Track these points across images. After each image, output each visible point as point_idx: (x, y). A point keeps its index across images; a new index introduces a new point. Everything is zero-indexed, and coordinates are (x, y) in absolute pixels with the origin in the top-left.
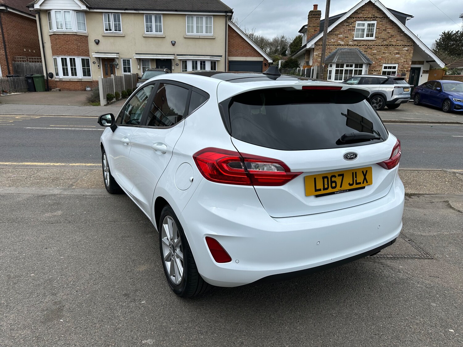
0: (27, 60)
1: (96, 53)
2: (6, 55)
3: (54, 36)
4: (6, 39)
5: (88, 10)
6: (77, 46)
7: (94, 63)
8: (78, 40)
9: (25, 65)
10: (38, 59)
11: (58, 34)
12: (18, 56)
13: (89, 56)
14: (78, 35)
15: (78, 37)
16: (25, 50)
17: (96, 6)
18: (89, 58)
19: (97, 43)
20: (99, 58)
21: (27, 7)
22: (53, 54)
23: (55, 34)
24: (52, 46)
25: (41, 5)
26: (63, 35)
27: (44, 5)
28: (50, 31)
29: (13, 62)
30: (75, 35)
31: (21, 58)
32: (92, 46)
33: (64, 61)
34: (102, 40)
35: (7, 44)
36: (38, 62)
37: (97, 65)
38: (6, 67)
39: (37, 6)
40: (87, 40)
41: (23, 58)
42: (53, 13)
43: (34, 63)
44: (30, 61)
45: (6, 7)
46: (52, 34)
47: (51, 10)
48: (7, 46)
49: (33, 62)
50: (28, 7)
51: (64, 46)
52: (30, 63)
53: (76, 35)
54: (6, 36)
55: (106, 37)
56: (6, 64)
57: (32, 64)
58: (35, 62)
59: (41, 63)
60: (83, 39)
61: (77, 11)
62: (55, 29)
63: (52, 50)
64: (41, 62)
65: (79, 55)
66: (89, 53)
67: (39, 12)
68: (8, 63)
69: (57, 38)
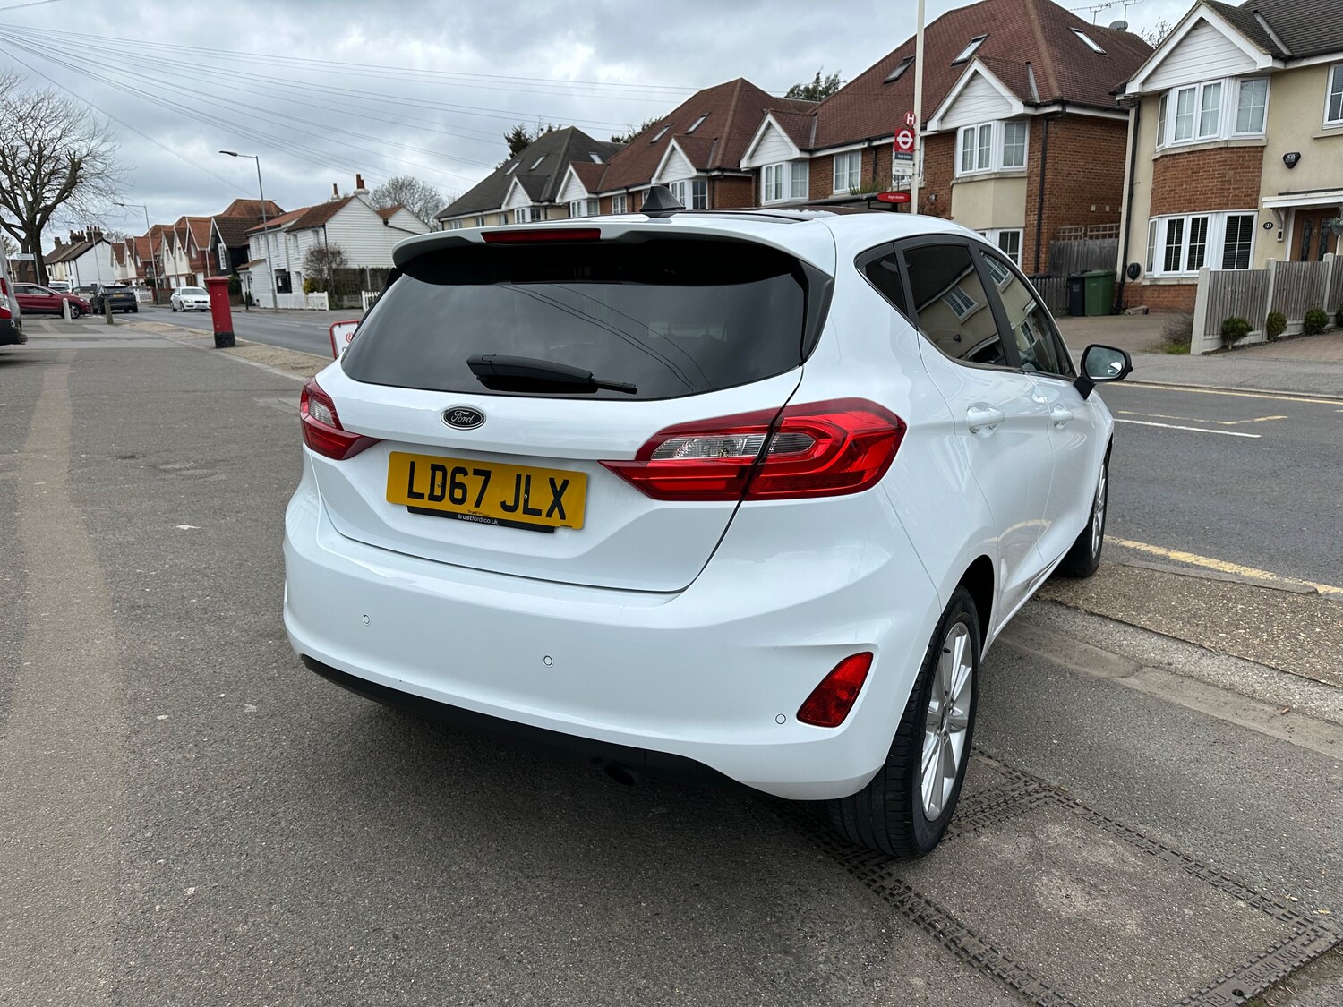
0: (1085, 233)
1: (1280, 194)
2: (1039, 225)
3: (1165, 162)
4: (1047, 186)
5: (1279, 65)
6: (1222, 181)
7: (1267, 226)
8: (1228, 162)
9: (1076, 248)
10: (1111, 229)
11: (1175, 154)
12: (1071, 224)
13: (1256, 208)
14: (1233, 148)
15: (1232, 153)
16: (1093, 208)
17: (1312, 49)
18: (1256, 214)
19: (1292, 162)
20: (1287, 209)
21: (1110, 94)
22: (1152, 213)
23: (1166, 156)
24: (1153, 190)
25: (1144, 83)
26: (1189, 153)
27: (1154, 78)
28: (1157, 147)
29: (1052, 242)
30: (1225, 149)
31: (1071, 229)
32: (1273, 174)
33: (1175, 230)
34: (1310, 154)
35: (1046, 197)
36: (1110, 236)
37: (1275, 231)
38: (1033, 255)
39: (1133, 88)
40: (1261, 160)
41: (1076, 230)
42: (1173, 98)
43: (1098, 242)
44: (1091, 237)
45: (1063, 103)
46: (1159, 155)
47: (1168, 89)
48: (1046, 204)
49: (1097, 237)
50: (1114, 94)
51: (1184, 187)
52: (1090, 242)
53: (1227, 148)
54: (1049, 177)
55: (1327, 142)
56: (1034, 248)
57: (1094, 244)
58: (1104, 236)
59: (1115, 240)
60: (1247, 158)
61: (1245, 78)
62: (1169, 141)
63: (1152, 201)
64: (1117, 236)
65: (1221, 207)
66: (1257, 199)
67: (1139, 101)
68: (1038, 245)
69: (1169, 164)
